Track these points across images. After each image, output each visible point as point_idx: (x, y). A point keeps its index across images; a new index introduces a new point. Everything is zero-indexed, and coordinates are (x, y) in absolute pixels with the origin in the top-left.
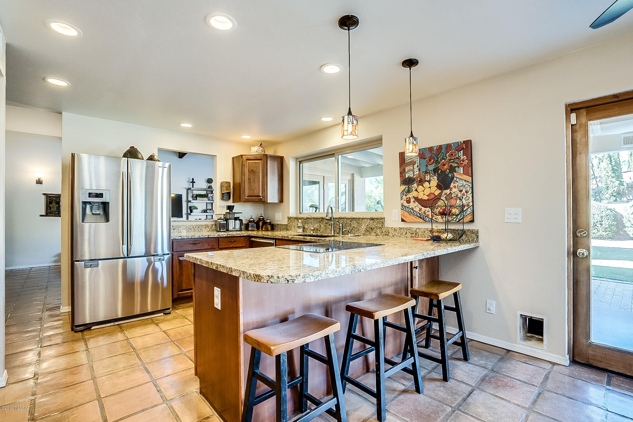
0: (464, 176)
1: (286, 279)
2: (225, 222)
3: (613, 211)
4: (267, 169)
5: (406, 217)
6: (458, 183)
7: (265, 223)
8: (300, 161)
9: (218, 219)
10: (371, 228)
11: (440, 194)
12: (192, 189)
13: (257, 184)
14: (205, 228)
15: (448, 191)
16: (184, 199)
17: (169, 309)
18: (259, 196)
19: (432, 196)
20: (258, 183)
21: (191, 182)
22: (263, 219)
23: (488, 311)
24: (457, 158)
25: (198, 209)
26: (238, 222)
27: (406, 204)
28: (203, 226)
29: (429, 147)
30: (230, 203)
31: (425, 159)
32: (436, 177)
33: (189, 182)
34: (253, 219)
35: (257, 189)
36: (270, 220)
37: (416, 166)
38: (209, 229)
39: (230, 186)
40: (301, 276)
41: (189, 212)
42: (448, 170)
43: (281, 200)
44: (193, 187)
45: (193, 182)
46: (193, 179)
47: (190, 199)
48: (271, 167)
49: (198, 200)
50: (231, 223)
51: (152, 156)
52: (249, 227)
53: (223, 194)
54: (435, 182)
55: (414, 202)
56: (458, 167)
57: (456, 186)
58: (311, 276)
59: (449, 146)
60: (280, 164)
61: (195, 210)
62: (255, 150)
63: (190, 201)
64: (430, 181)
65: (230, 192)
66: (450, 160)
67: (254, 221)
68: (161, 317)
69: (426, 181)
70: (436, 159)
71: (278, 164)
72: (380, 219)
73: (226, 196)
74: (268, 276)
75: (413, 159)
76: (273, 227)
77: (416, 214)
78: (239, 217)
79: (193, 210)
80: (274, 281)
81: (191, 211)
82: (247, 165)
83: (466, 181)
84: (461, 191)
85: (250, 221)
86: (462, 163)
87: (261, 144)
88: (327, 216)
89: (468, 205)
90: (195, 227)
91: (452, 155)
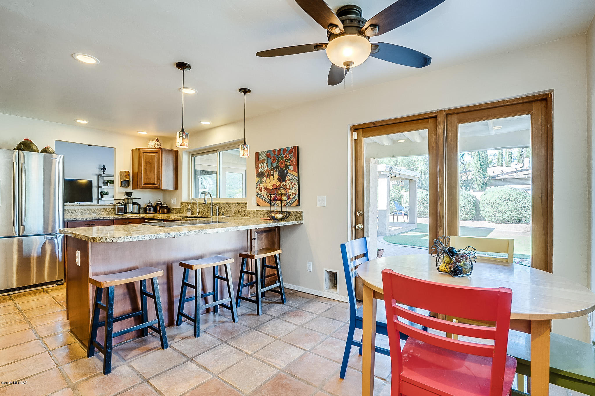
0: (293, 172)
1: (111, 239)
2: (123, 206)
3: (473, 198)
4: (162, 161)
5: (259, 202)
6: (290, 177)
7: (162, 207)
8: (193, 155)
9: (117, 204)
10: (238, 211)
11: (280, 185)
12: (103, 175)
13: (153, 174)
14: (104, 211)
15: (284, 183)
16: (94, 184)
17: (62, 280)
18: (155, 184)
19: (275, 187)
20: (154, 172)
21: (102, 169)
22: (161, 204)
23: (308, 270)
24: (289, 159)
25: (109, 194)
26: (136, 206)
27: (259, 192)
28: (102, 210)
29: (273, 149)
30: (129, 190)
31: (271, 158)
32: (277, 173)
33: (99, 168)
34: (152, 204)
35: (153, 177)
36: (166, 204)
37: (265, 163)
38: (108, 212)
39: (129, 175)
40: (122, 238)
41: (100, 197)
42: (284, 168)
43: (176, 188)
44: (104, 173)
45: (104, 169)
46: (104, 166)
47: (101, 184)
48: (166, 159)
49: (109, 186)
50: (130, 208)
51: (46, 148)
52: (147, 211)
53: (122, 181)
54: (276, 176)
55: (264, 191)
56: (290, 166)
57: (289, 179)
58: (130, 238)
59: (285, 149)
60: (175, 157)
61: (106, 195)
62: (152, 145)
63: (101, 187)
64: (274, 175)
65: (129, 180)
66: (286, 160)
67: (152, 205)
68: (54, 288)
69: (271, 175)
70: (277, 159)
71: (173, 157)
72: (244, 203)
73: (125, 183)
74: (100, 238)
75: (264, 158)
76: (169, 211)
77: (265, 200)
78: (138, 202)
79: (104, 195)
80: (103, 241)
81: (102, 197)
82: (144, 157)
83: (294, 176)
84: (291, 183)
85: (148, 206)
86: (292, 163)
87: (157, 139)
88: (204, 201)
89: (296, 194)
90: (93, 210)
91: (287, 156)
